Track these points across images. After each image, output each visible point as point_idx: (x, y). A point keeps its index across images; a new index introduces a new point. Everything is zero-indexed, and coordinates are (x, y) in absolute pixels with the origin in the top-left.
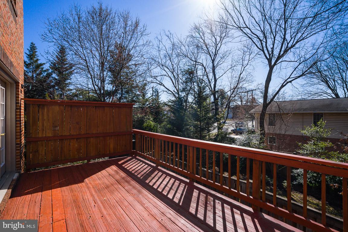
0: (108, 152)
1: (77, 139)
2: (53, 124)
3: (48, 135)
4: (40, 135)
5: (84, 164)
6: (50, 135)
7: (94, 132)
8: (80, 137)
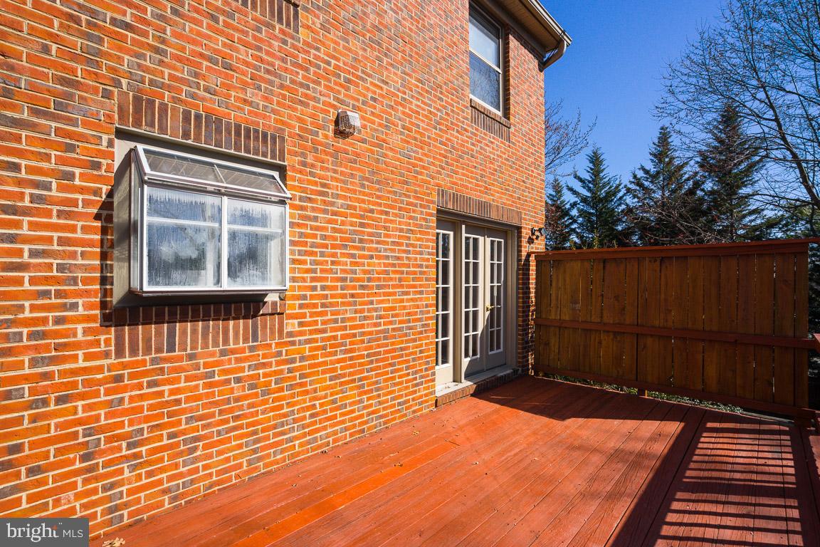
0: (700, 387)
1: (615, 333)
2: (572, 297)
3: (563, 317)
4: (553, 317)
5: (629, 396)
6: (567, 318)
7: (657, 323)
8: (622, 331)
